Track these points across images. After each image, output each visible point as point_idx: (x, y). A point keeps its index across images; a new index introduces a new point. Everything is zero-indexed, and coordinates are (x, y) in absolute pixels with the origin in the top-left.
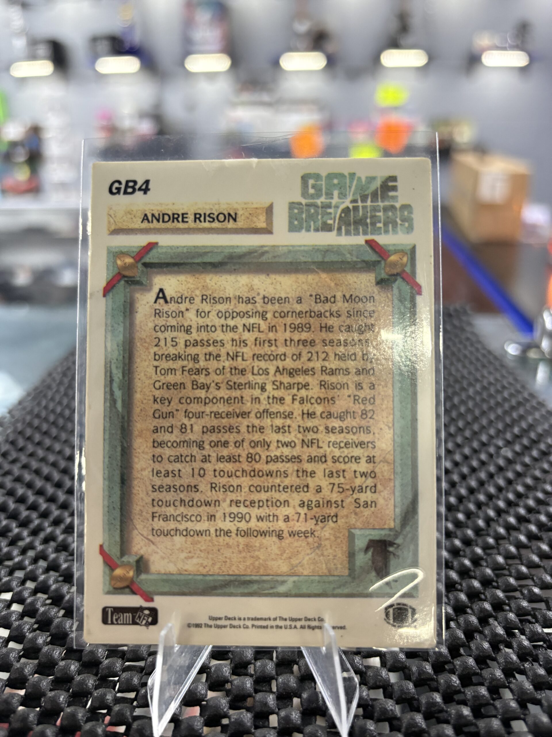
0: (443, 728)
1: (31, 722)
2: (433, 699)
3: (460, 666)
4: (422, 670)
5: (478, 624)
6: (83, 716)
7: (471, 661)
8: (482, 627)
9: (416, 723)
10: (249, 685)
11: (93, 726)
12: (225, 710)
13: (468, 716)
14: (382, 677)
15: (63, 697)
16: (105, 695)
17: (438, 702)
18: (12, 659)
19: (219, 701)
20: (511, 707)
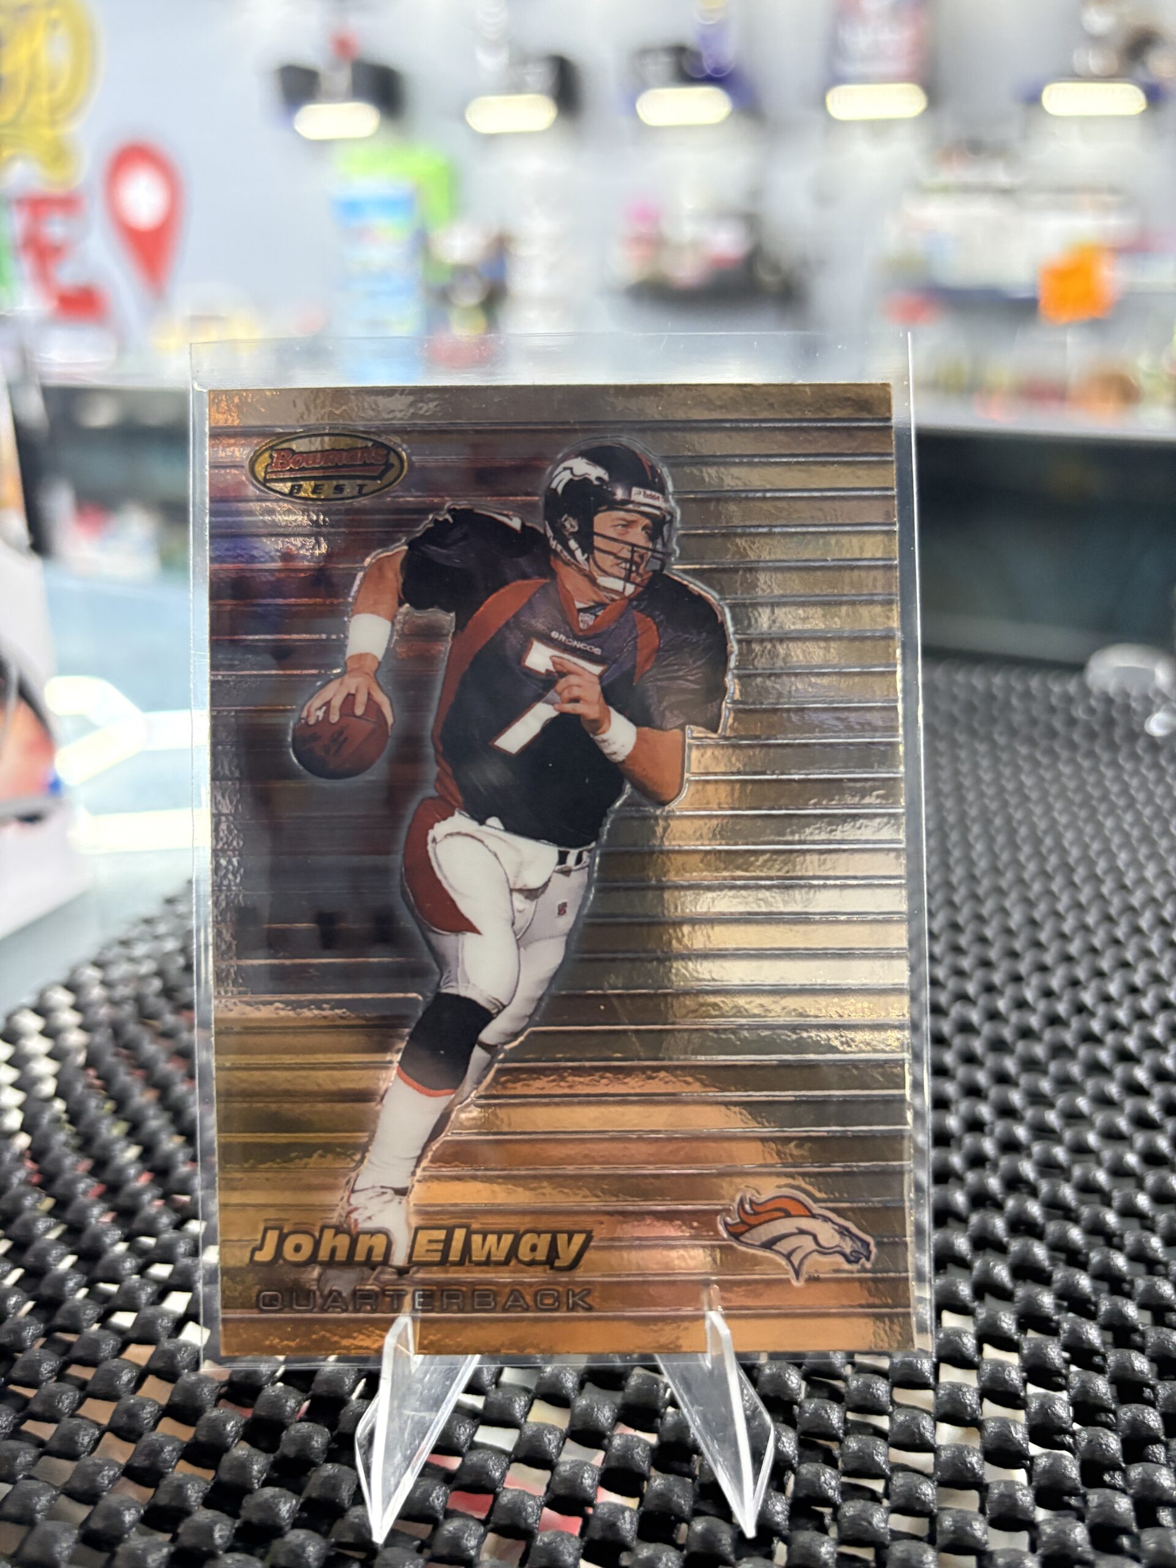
1: (165, 1461)
5: (1119, 1454)
6: (259, 1472)
7: (1079, 1533)
8: (1125, 1462)
11: (273, 1497)
12: (530, 1521)
14: (870, 1523)
15: (232, 1423)
16: (310, 1438)
18: (160, 1329)
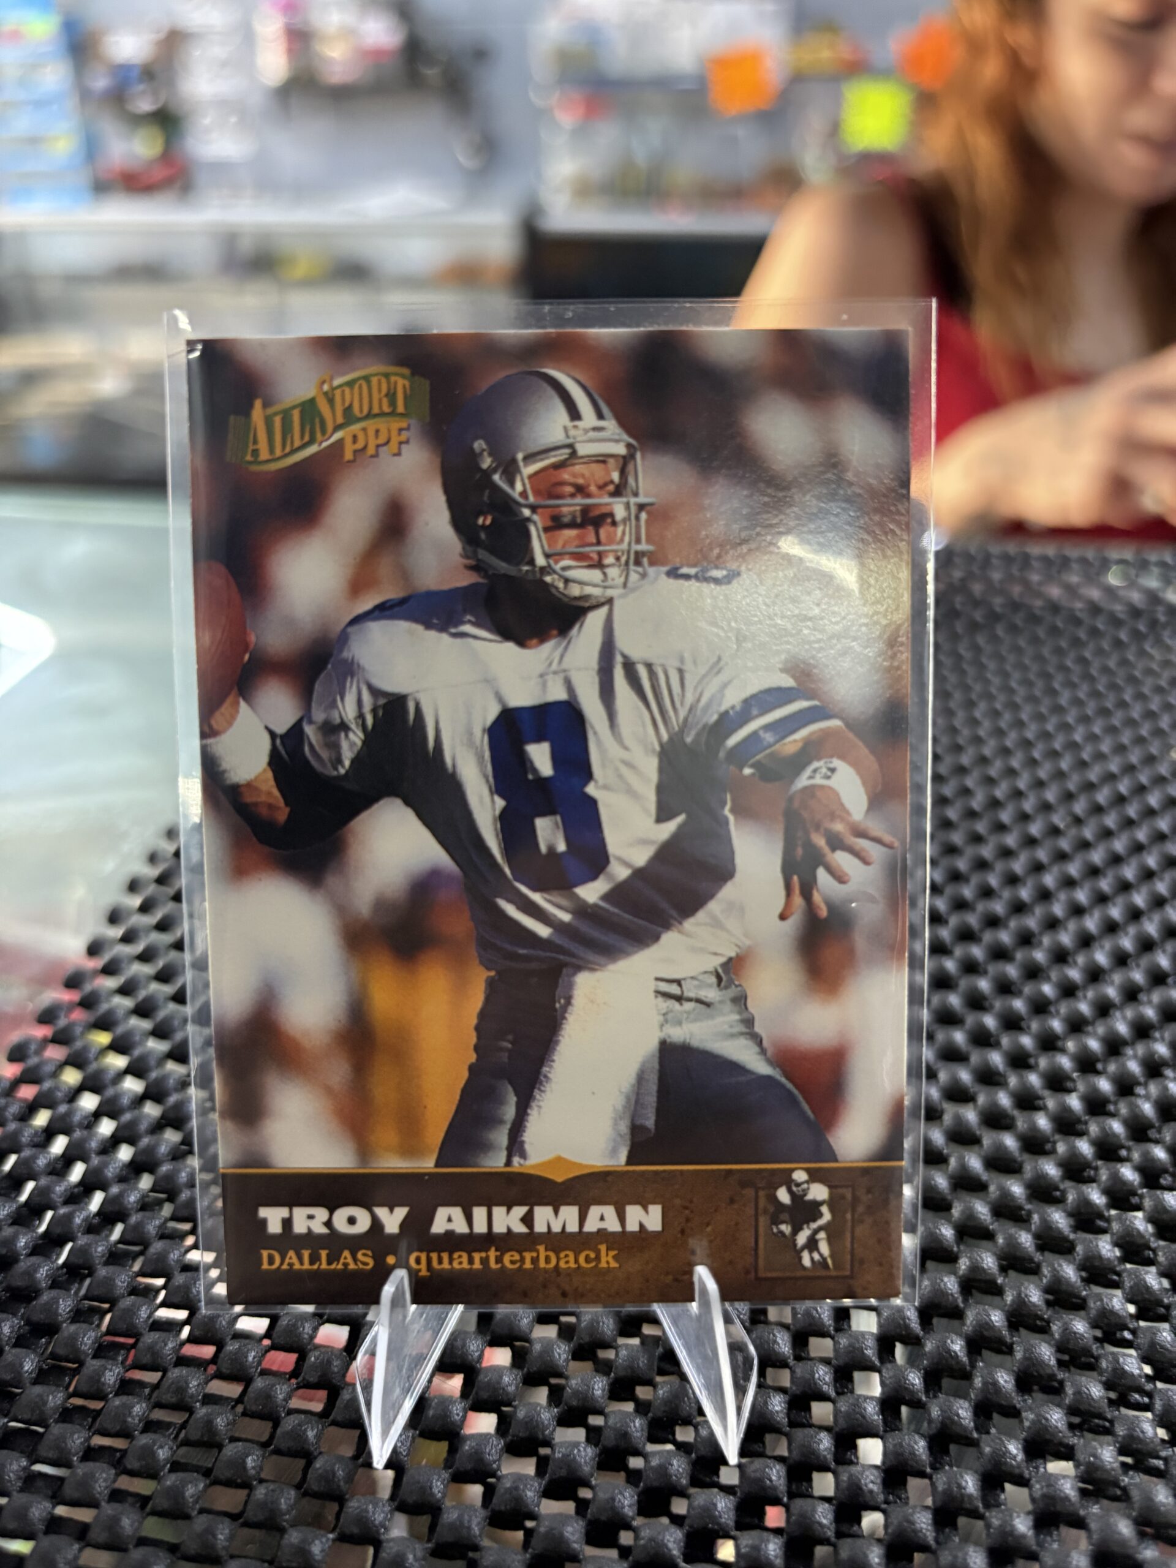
0: (967, 1554)
2: (960, 1487)
3: (1033, 1422)
4: (950, 1418)
9: (915, 1531)
10: (598, 1393)
12: (549, 1430)
13: (1024, 1536)
17: (970, 1496)
19: (539, 1414)
20: (1119, 1533)
